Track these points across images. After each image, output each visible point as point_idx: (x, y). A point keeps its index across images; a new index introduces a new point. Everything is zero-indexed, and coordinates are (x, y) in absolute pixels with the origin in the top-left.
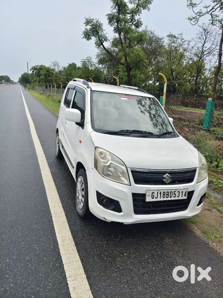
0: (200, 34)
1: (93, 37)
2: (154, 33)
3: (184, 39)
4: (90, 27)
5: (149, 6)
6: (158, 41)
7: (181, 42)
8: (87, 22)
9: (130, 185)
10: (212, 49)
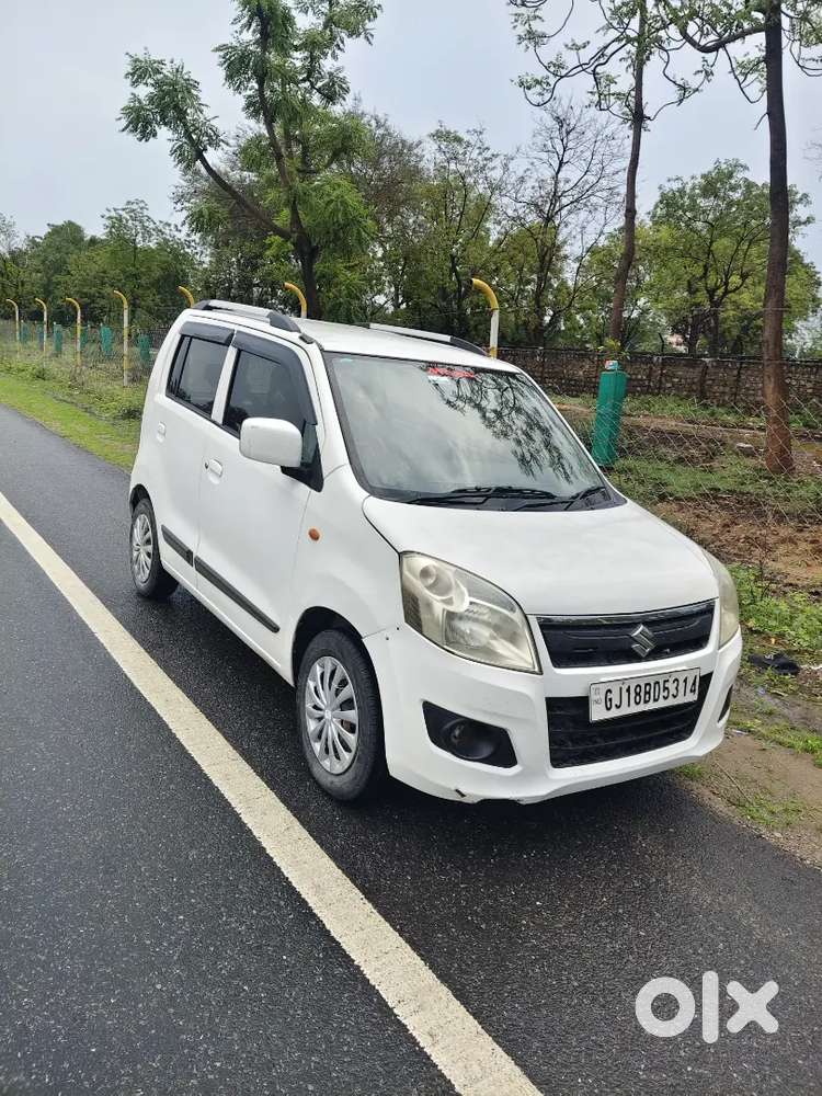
0: (543, 133)
1: (164, 128)
2: (388, 123)
3: (488, 149)
4: (152, 89)
5: (369, 25)
6: (401, 154)
7: (480, 158)
8: (135, 70)
9: (541, 673)
10: (587, 187)
